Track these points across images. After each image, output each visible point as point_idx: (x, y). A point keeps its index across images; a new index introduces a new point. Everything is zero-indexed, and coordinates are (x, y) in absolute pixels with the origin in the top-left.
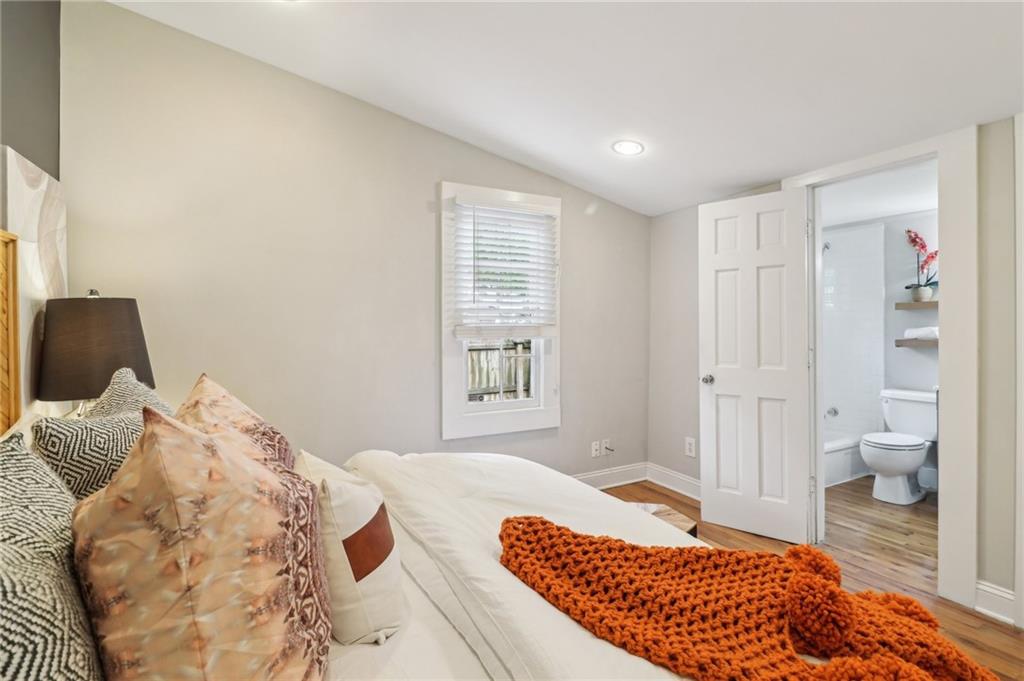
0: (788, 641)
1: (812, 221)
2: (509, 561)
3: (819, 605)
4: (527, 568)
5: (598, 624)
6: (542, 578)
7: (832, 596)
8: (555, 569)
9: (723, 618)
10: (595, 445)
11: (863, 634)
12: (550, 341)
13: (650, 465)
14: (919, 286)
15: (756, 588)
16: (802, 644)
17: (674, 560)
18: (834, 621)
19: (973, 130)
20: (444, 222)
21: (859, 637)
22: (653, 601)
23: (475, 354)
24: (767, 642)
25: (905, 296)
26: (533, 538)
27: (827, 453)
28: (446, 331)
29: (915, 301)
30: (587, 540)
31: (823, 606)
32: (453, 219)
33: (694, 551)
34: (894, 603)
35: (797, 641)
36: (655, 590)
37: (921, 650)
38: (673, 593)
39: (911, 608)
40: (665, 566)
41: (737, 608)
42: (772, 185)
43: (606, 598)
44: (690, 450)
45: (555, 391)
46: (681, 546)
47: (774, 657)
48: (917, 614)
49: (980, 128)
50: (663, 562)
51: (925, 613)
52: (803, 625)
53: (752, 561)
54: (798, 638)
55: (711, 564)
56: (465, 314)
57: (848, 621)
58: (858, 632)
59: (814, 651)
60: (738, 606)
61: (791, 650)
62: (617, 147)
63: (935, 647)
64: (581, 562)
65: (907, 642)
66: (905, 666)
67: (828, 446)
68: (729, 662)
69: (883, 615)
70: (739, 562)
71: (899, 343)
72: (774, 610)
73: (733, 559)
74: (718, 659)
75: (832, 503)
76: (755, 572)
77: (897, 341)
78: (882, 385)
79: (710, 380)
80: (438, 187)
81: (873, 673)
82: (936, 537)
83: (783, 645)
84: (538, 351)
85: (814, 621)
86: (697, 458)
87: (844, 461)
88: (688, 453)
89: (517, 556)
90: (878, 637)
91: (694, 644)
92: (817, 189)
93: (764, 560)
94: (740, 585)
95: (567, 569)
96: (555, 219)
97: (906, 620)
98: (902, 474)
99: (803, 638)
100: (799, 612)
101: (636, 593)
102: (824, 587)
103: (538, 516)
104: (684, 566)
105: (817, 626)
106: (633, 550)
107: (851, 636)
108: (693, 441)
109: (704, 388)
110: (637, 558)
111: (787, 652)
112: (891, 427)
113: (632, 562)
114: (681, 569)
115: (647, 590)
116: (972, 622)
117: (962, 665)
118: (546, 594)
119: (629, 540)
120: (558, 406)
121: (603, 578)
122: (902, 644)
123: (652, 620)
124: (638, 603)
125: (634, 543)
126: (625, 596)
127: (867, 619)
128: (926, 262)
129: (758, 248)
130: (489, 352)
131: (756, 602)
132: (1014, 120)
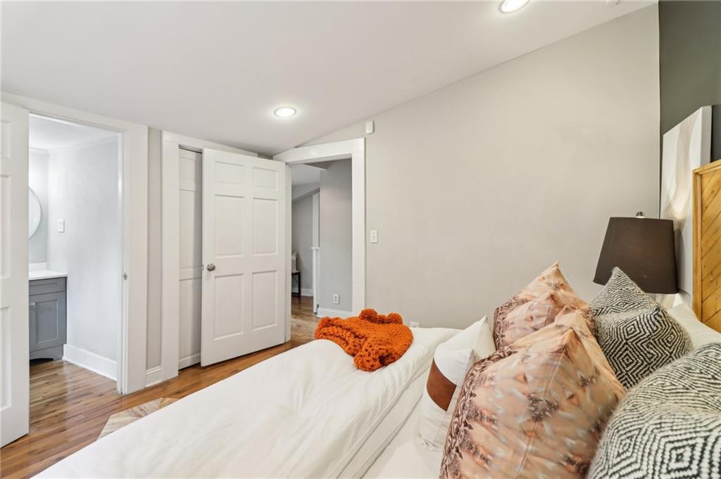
49: (149, 129)
132: (161, 132)
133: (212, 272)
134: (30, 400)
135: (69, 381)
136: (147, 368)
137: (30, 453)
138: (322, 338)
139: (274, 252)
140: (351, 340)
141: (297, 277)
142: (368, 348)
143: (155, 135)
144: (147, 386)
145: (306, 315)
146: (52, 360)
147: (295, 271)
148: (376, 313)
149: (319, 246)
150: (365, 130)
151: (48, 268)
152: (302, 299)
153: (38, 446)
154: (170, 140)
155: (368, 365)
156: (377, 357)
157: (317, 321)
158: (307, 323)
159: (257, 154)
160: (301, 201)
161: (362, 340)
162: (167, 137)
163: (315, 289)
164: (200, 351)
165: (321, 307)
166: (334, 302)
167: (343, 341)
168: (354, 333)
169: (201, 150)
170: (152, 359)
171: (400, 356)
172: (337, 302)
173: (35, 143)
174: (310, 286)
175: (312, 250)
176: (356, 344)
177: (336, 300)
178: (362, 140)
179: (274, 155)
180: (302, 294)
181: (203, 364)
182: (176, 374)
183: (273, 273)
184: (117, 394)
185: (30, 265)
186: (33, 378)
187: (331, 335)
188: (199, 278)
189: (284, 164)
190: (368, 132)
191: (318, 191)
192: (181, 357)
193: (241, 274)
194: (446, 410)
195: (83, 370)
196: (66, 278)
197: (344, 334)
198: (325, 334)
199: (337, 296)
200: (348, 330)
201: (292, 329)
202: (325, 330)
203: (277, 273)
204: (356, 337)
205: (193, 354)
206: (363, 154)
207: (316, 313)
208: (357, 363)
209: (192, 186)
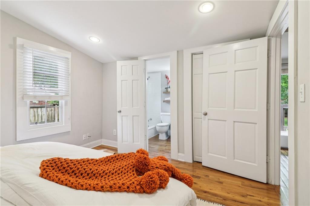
0: (135, 173)
1: (145, 69)
2: (43, 175)
3: (142, 161)
4: (51, 175)
5: (78, 185)
6: (57, 177)
7: (145, 158)
8: (62, 173)
9: (118, 172)
10: (84, 136)
11: (153, 167)
12: (67, 101)
13: (103, 140)
14: (168, 88)
15: (128, 162)
16: (138, 173)
17: (105, 160)
18: (146, 165)
19: (176, 52)
20: (18, 53)
21: (152, 167)
22: (98, 173)
23: (35, 109)
24: (129, 175)
25: (165, 90)
26: (54, 165)
27: (149, 130)
28: (18, 97)
29: (167, 92)
30: (76, 161)
31: (143, 161)
32: (22, 53)
33: (111, 156)
34: (159, 158)
35: (137, 173)
36: (98, 170)
37: (164, 167)
38: (104, 169)
39: (163, 158)
40: (102, 163)
41: (122, 169)
42: (135, 58)
43: (82, 177)
44: (115, 133)
45: (69, 119)
46: (107, 156)
47: (131, 178)
48: (164, 159)
49: (178, 51)
50: (101, 161)
51: (166, 159)
52: (138, 168)
53: (127, 155)
54: (137, 172)
55: (116, 159)
56: (28, 90)
57: (149, 163)
58: (151, 166)
59: (141, 174)
60: (123, 168)
61: (135, 175)
62: (91, 38)
63: (167, 165)
64: (73, 168)
65: (162, 166)
66: (160, 170)
67: (149, 128)
68: (119, 183)
69: (156, 161)
70: (124, 156)
71: (164, 101)
72: (132, 166)
73: (122, 156)
74: (116, 183)
75: (150, 142)
76: (128, 158)
77: (163, 101)
78: (161, 111)
79: (120, 112)
80: (15, 40)
81: (153, 174)
82: (170, 146)
83: (134, 175)
84: (62, 105)
85: (141, 166)
86: (117, 135)
87: (153, 131)
88: (114, 134)
89: (46, 172)
90: (156, 166)
91: (109, 181)
92: (146, 61)
93: (130, 155)
94: (123, 163)
95: (67, 172)
96: (69, 59)
97: (161, 161)
98: (164, 132)
99: (139, 172)
100: (137, 165)
101: (92, 173)
102: (143, 156)
103: (57, 157)
104: (108, 161)
105: (142, 167)
106: (92, 160)
107: (149, 168)
108: (115, 130)
109: (118, 114)
110: (93, 162)
111: (135, 176)
112: (162, 121)
113: (91, 164)
114: (107, 163)
115: (96, 171)
116: (178, 163)
117: (172, 168)
118: (58, 182)
119: (90, 158)
120: (70, 124)
121: (81, 171)
122: (160, 167)
123: (97, 179)
124: (93, 175)
125: (92, 158)
126: (88, 174)
127: (153, 163)
128: (169, 82)
129: (132, 75)
130: (42, 108)
131: (127, 165)
132: (183, 51)
136: (179, 152)
139: (254, 109)
143: (180, 53)
144: (179, 160)
203: (257, 124)
209: (201, 71)
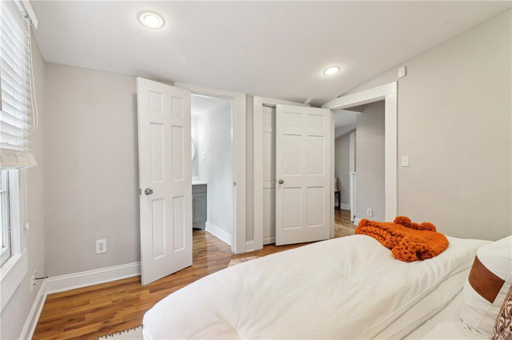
44: (101, 249)
49: (246, 95)
79: (149, 192)
88: (100, 252)
108: (104, 241)
120: (26, 248)
129: (172, 115)
132: (253, 97)
133: (282, 185)
134: (193, 248)
135: (208, 241)
136: (246, 241)
137: (193, 275)
138: (362, 234)
139: (322, 173)
140: (388, 237)
141: (337, 194)
142: (405, 243)
143: (250, 98)
144: (247, 251)
145: (345, 222)
146: (200, 229)
147: (336, 191)
148: (410, 221)
149: (355, 171)
150: (397, 76)
151: (198, 180)
152: (341, 211)
153: (197, 273)
154: (257, 101)
155: (406, 256)
156: (414, 251)
157: (354, 228)
158: (346, 228)
159: (310, 106)
160: (342, 138)
161: (399, 238)
162: (256, 99)
163: (353, 204)
164: (275, 236)
165: (357, 217)
166: (368, 214)
167: (381, 238)
168: (390, 232)
169: (275, 105)
170: (249, 236)
171: (437, 255)
172: (371, 215)
173: (194, 112)
174: (348, 202)
175: (349, 174)
176: (393, 240)
177: (369, 213)
178: (396, 83)
179: (322, 105)
180: (342, 208)
181: (277, 244)
182: (262, 247)
183: (321, 188)
184: (231, 253)
185: (192, 177)
186: (194, 238)
187: (370, 232)
188: (274, 188)
189: (330, 110)
190: (400, 76)
191: (355, 130)
192: (264, 237)
193: (300, 188)
194: (492, 302)
195: (215, 237)
196: (206, 185)
197: (381, 232)
198: (364, 231)
199: (371, 210)
200: (385, 230)
201: (335, 231)
202: (365, 228)
203: (324, 188)
204: (392, 235)
205: (271, 237)
206: (396, 94)
207: (353, 222)
208: (395, 253)
209: (270, 129)
